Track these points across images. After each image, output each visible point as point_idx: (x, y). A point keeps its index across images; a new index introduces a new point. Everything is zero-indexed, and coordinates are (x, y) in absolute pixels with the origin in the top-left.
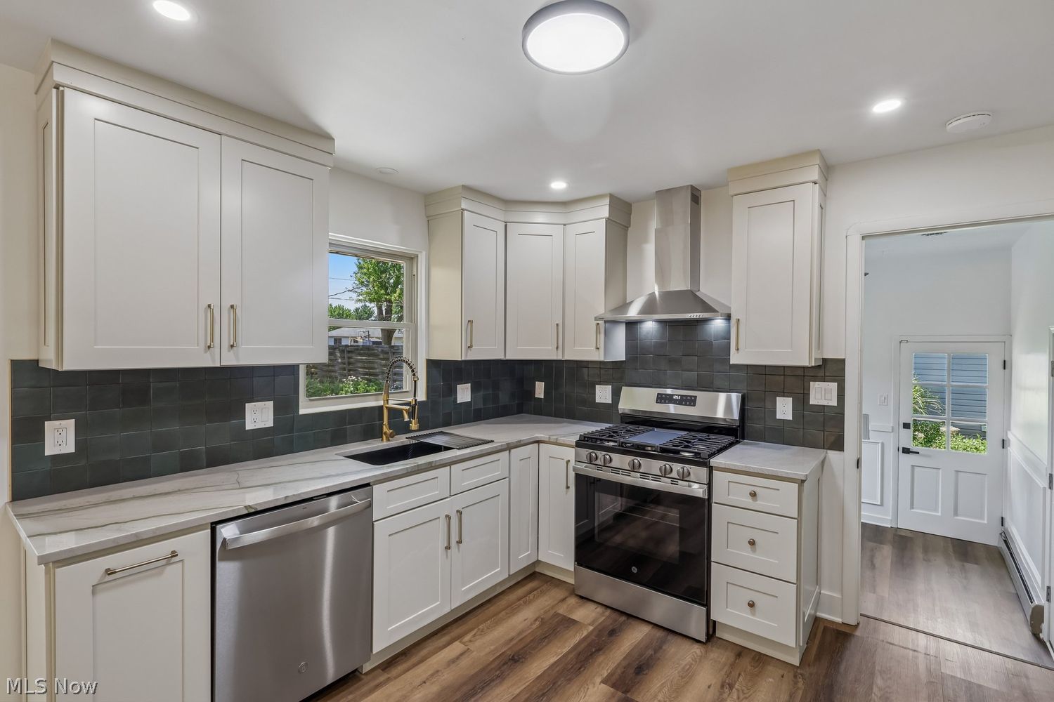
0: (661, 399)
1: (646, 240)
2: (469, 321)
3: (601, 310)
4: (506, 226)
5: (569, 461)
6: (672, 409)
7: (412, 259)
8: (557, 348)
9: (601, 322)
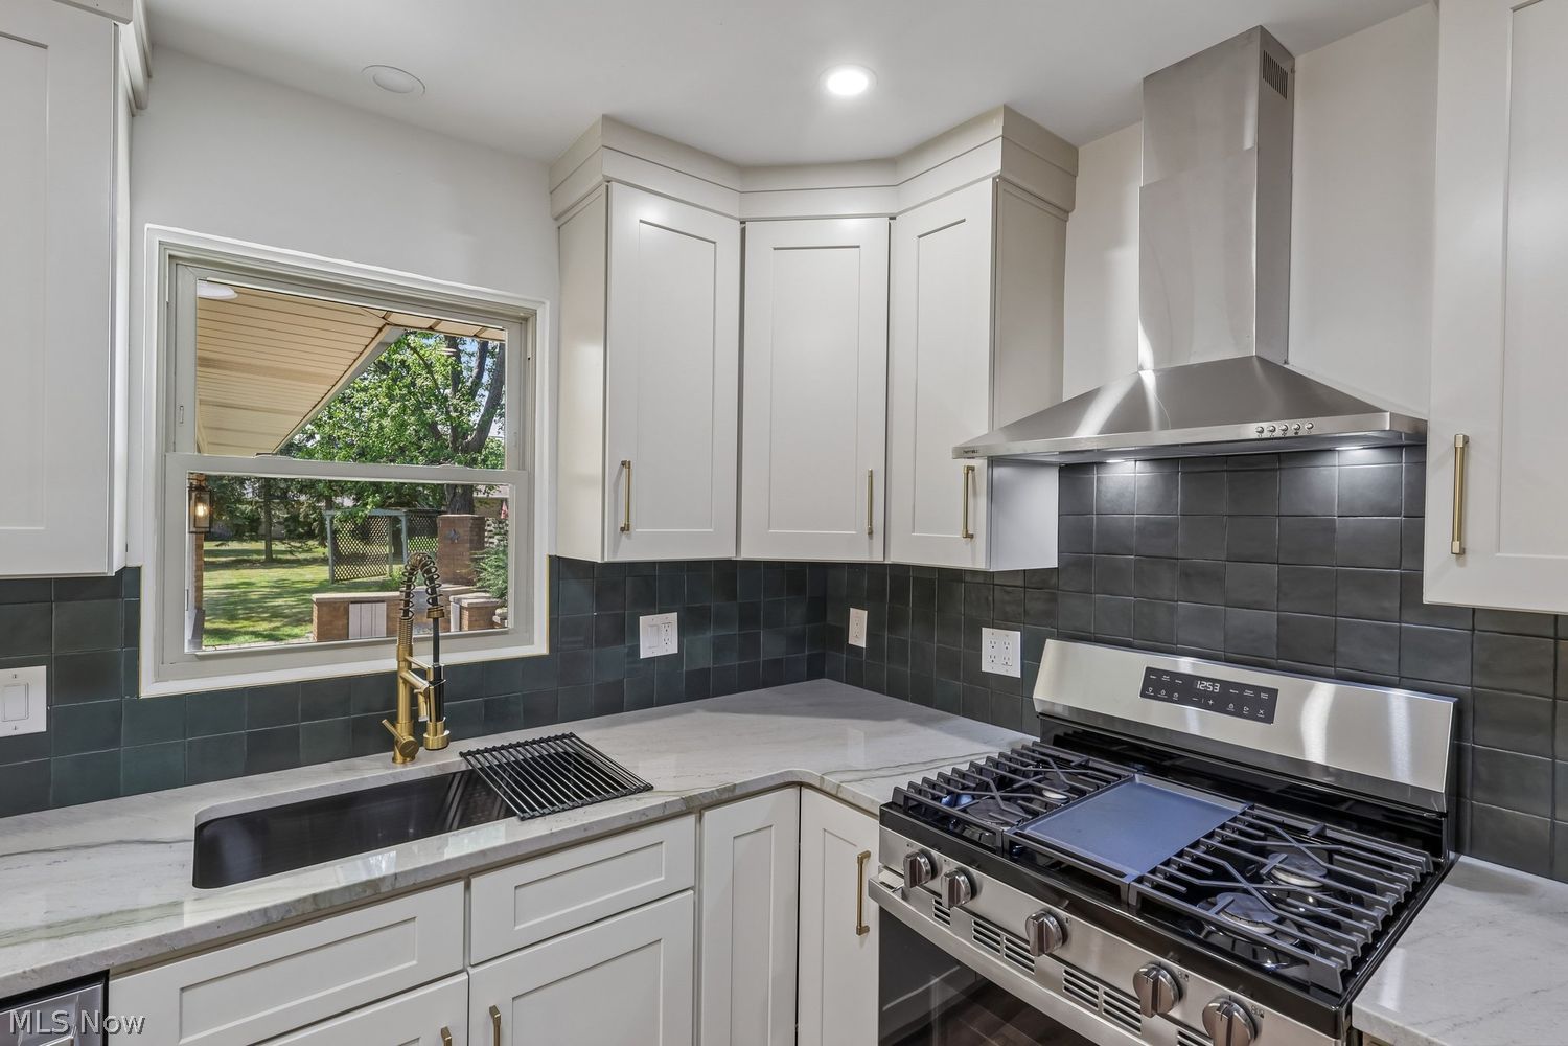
0: (1157, 685)
1: (1116, 239)
2: (623, 464)
3: (977, 426)
4: (743, 231)
5: (867, 855)
6: (1192, 722)
7: (523, 320)
8: (871, 533)
9: (980, 464)
